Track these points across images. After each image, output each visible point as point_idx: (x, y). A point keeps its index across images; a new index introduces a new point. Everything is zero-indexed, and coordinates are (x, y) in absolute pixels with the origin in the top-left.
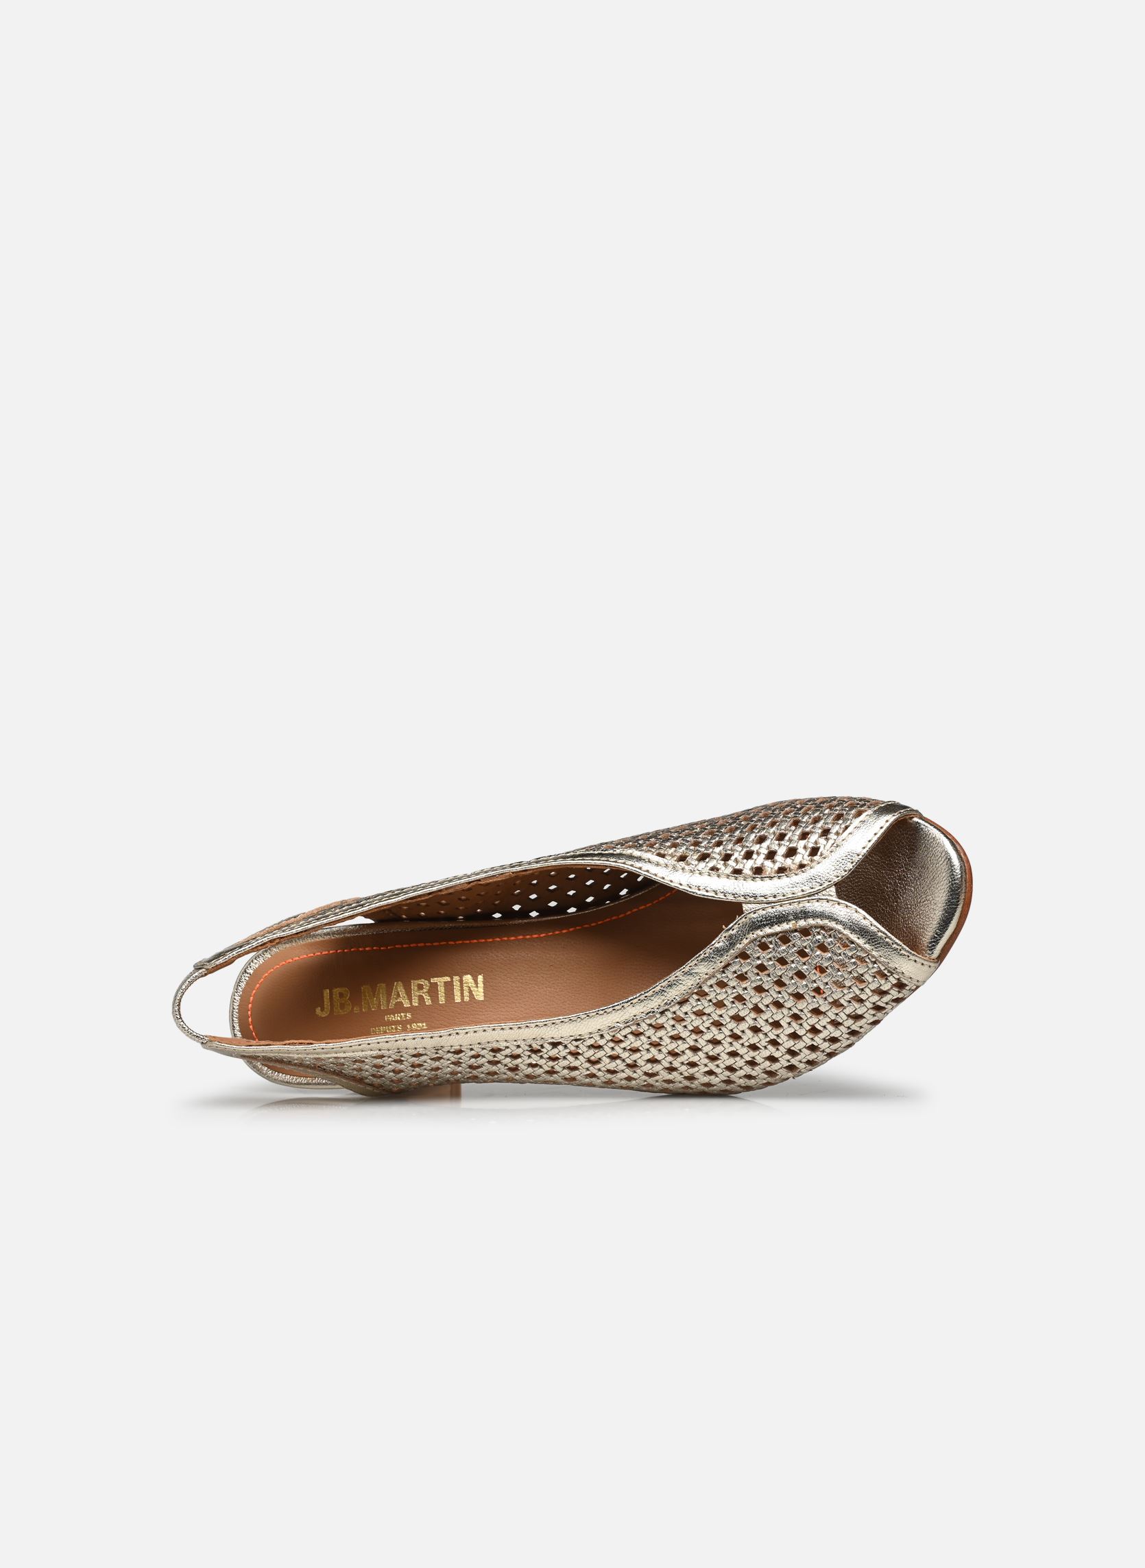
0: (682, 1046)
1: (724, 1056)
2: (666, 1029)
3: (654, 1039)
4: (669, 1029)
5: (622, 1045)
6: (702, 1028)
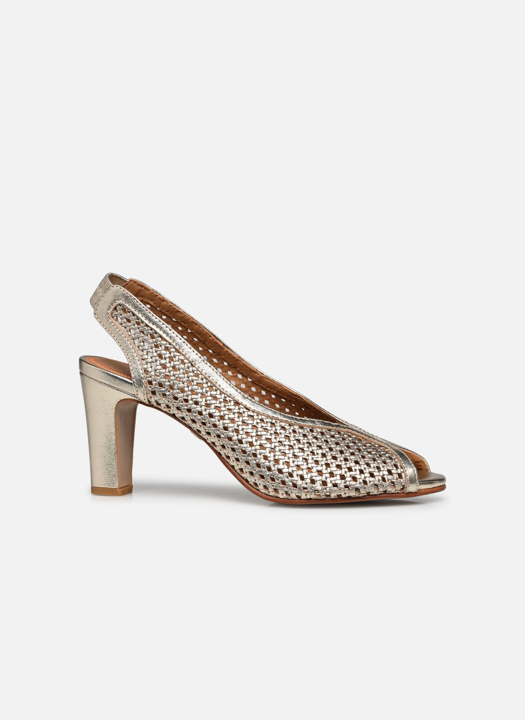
0: (287, 443)
1: (301, 459)
2: (286, 431)
3: (278, 431)
4: (287, 432)
5: (263, 425)
6: (301, 441)
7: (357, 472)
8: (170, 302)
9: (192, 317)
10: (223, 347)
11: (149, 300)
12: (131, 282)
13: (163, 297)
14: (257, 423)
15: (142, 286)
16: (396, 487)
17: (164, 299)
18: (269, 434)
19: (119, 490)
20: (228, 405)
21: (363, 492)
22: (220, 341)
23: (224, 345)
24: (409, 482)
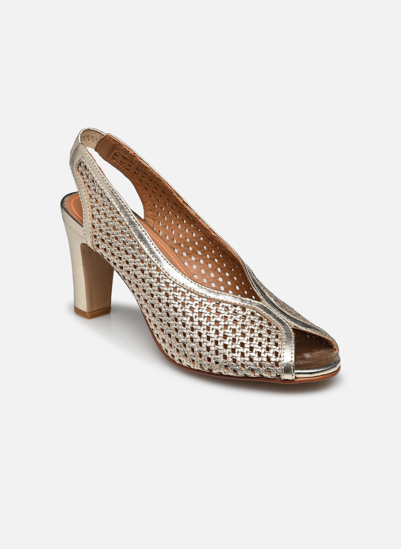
0: (190, 314)
3: (186, 302)
4: (194, 304)
5: (175, 293)
6: (203, 314)
7: (239, 354)
8: (140, 158)
9: (158, 174)
10: (183, 203)
11: (124, 154)
12: (107, 137)
13: (135, 153)
14: (171, 291)
15: (117, 142)
16: (272, 374)
17: (135, 155)
18: (177, 303)
19: (88, 314)
20: (151, 269)
21: (240, 374)
22: (181, 198)
23: (184, 202)
24: (283, 371)
